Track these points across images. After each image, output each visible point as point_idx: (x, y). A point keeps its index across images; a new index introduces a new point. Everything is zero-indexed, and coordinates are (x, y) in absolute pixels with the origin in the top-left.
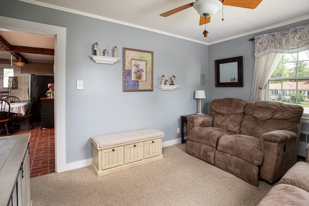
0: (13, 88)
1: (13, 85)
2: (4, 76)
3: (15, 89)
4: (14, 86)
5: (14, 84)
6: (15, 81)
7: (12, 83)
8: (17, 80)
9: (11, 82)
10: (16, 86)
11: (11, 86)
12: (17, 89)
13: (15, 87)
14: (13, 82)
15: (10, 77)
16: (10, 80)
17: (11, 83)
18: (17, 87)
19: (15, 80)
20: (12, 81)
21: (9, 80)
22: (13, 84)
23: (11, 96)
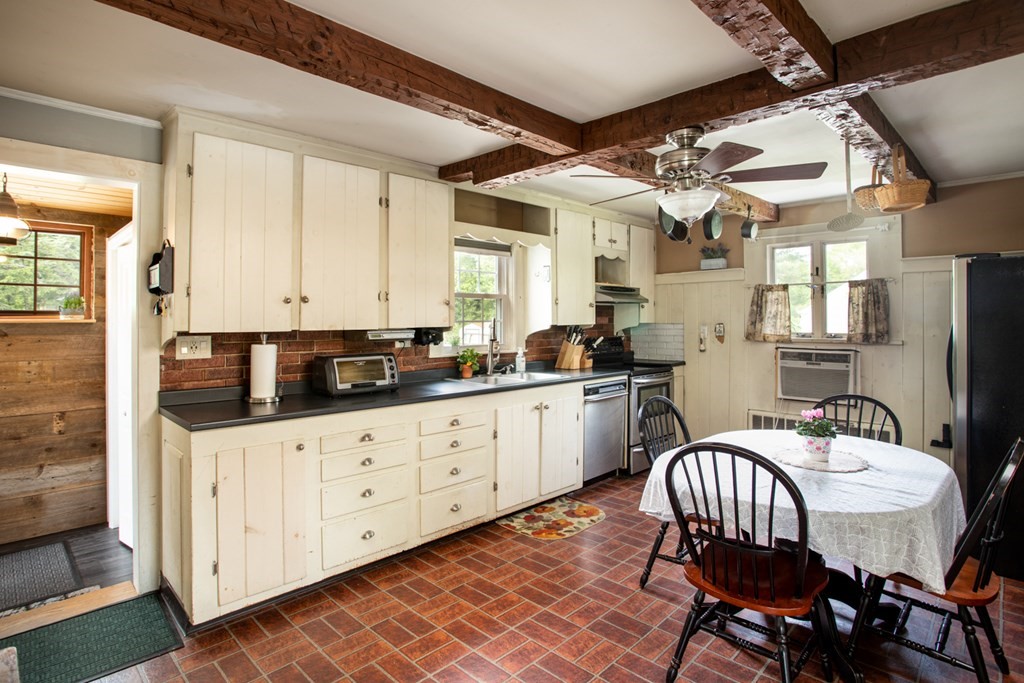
0: (866, 338)
1: (866, 324)
2: (829, 278)
3: (876, 343)
4: (872, 330)
5: (871, 319)
6: (876, 302)
7: (861, 313)
8: (887, 297)
9: (861, 309)
10: (880, 327)
11: (860, 328)
12: (887, 344)
13: (877, 331)
14: (866, 304)
15: (853, 284)
16: (855, 299)
17: (858, 313)
18: (888, 332)
19: (876, 294)
20: (861, 301)
21: (850, 299)
22: (866, 315)
23: (859, 394)
